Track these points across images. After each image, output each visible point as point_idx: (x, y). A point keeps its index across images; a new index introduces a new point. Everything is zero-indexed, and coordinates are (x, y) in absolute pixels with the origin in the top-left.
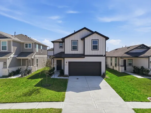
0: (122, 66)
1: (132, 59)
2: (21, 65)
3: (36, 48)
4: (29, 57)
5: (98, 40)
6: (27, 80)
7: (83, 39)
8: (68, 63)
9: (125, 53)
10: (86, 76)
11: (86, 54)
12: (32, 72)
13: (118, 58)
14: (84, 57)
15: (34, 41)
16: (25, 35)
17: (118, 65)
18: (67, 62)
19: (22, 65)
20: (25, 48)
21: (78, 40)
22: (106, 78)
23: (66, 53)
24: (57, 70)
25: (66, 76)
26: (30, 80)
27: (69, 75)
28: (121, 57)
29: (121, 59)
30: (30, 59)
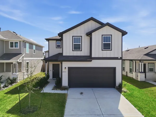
0: (141, 72)
1: (154, 63)
2: (4, 72)
3: (25, 47)
4: (13, 61)
5: (111, 35)
6: (5, 95)
7: (89, 34)
8: (67, 69)
9: (145, 55)
10: (93, 89)
11: (93, 56)
12: (19, 81)
13: (135, 62)
14: (91, 61)
15: (22, 39)
16: (13, 32)
17: (135, 71)
18: (65, 68)
19: (6, 71)
20: (10, 48)
21: (81, 36)
22: (125, 92)
23: (64, 55)
24: (53, 78)
25: (65, 88)
26: (9, 95)
27: (68, 87)
28: (140, 60)
29: (140, 63)
30: (16, 63)
